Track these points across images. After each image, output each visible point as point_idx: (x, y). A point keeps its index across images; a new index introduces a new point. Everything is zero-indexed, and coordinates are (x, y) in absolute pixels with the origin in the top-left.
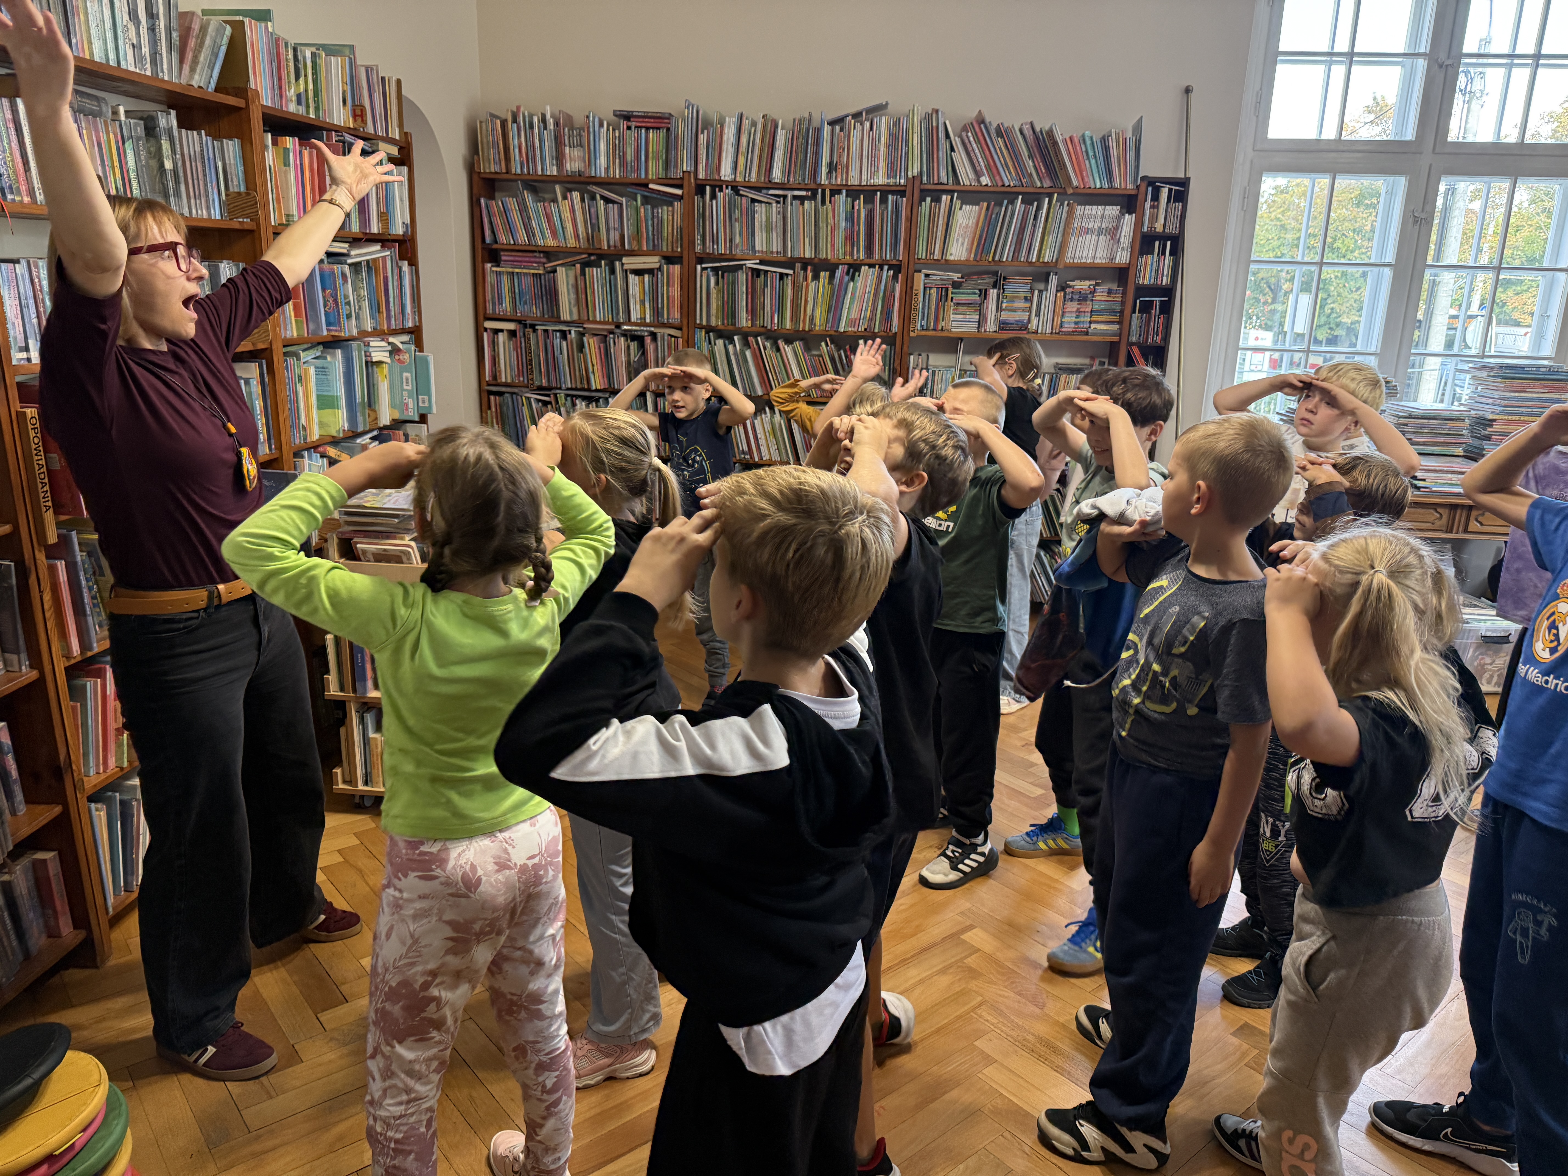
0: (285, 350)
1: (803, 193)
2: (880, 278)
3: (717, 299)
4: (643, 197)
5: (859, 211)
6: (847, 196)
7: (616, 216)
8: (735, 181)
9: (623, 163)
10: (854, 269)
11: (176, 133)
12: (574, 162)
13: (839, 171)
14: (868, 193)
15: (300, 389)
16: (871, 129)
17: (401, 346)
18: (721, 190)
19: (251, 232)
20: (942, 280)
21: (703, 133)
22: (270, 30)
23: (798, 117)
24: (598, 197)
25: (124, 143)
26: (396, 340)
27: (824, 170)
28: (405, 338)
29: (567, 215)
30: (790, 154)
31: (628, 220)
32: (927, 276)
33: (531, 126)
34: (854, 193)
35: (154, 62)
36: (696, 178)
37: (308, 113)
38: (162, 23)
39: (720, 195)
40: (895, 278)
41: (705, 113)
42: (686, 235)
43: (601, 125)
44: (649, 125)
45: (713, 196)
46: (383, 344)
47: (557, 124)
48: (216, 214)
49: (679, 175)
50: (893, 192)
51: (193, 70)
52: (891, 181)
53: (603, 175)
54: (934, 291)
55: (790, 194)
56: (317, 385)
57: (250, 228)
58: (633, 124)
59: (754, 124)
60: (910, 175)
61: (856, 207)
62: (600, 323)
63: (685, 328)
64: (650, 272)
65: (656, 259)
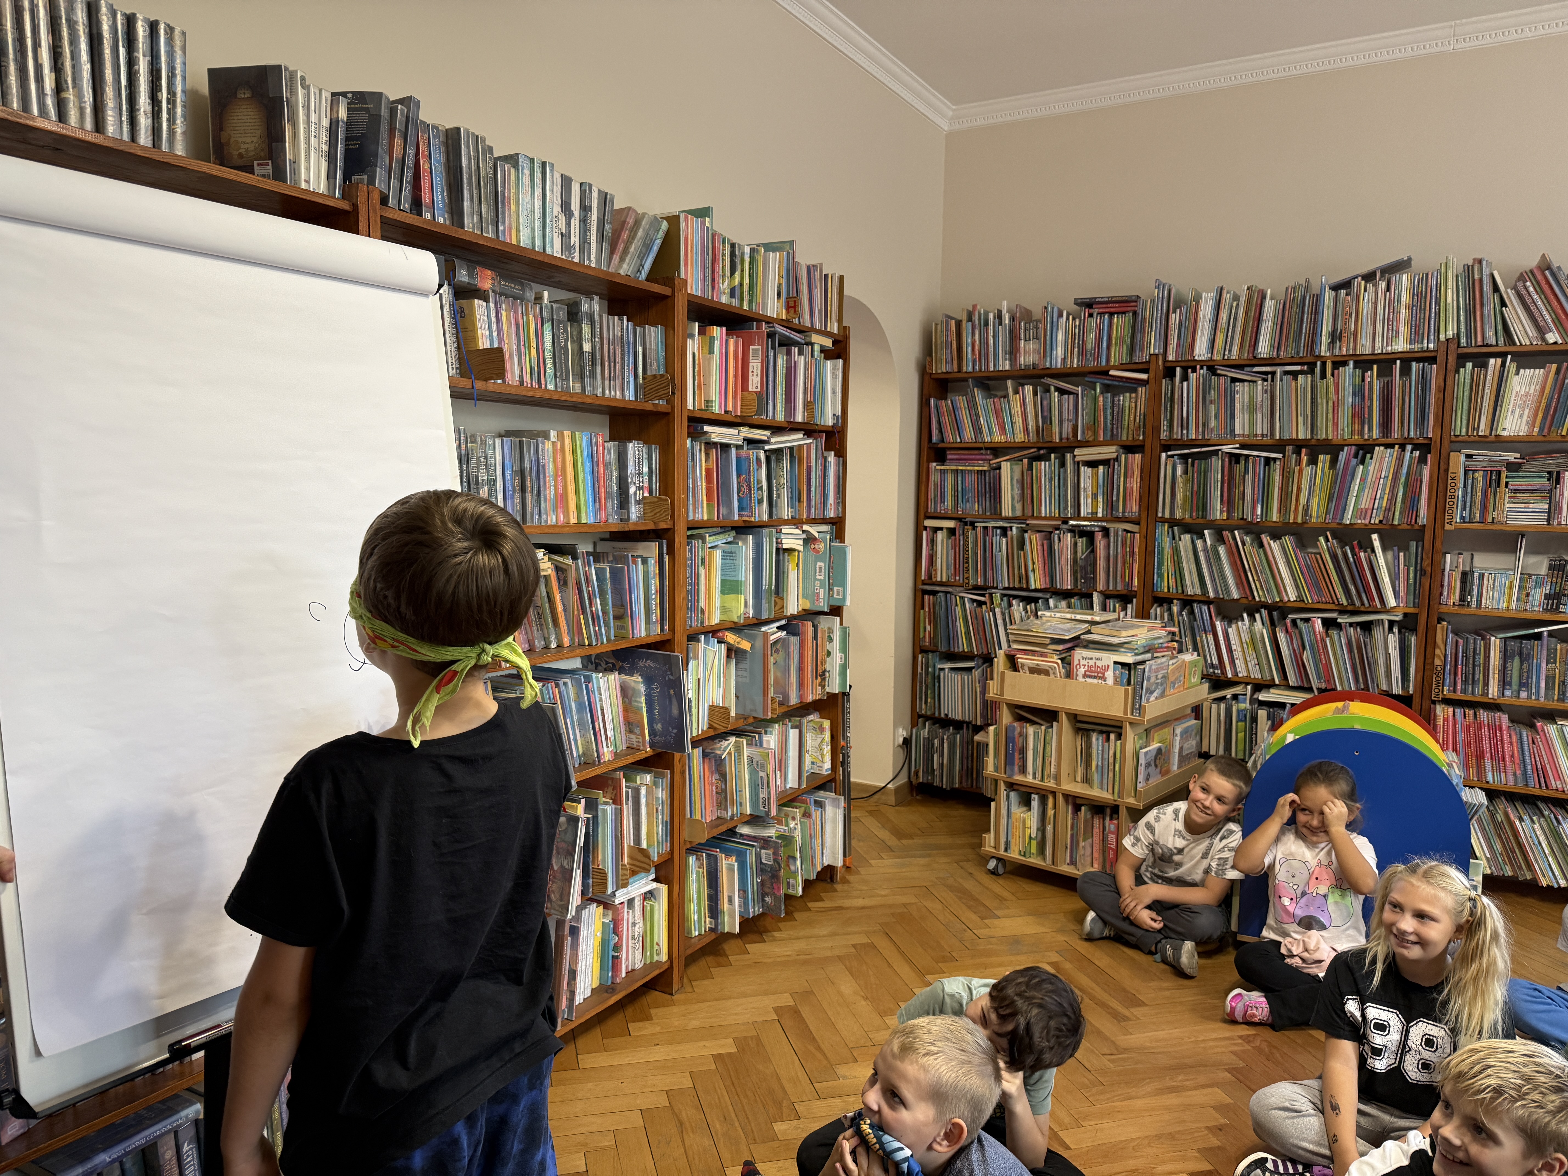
0: (689, 533)
1: (1298, 368)
2: (1400, 460)
3: (1185, 491)
4: (1103, 385)
5: (1371, 384)
6: (1355, 368)
7: (1071, 408)
8: (1211, 360)
9: (1082, 352)
10: (1365, 450)
11: (597, 318)
12: (1028, 354)
13: (1345, 340)
14: (1385, 363)
15: (702, 571)
16: (1388, 289)
17: (817, 535)
18: (1194, 370)
19: (667, 414)
20: (1490, 461)
21: (1174, 312)
22: (707, 224)
23: (1292, 284)
24: (1052, 389)
25: (542, 325)
26: (814, 530)
27: (1325, 340)
28: (825, 528)
29: (1017, 409)
30: (1281, 326)
31: (1083, 410)
32: (1469, 456)
33: (986, 324)
34: (1363, 363)
35: (582, 251)
36: (1165, 360)
37: (741, 304)
38: (594, 216)
39: (1192, 376)
40: (1422, 460)
41: (1178, 292)
42: (1150, 422)
43: (1060, 315)
44: (1113, 310)
45: (1185, 378)
46: (798, 531)
47: (1013, 319)
48: (630, 395)
49: (1145, 358)
50: (1418, 360)
51: (622, 260)
52: (1416, 347)
53: (1059, 366)
54: (1479, 476)
55: (1279, 370)
56: (722, 570)
57: (663, 410)
58: (1095, 311)
59: (1236, 298)
60: (1442, 337)
61: (1368, 379)
62: (1045, 518)
63: (1143, 523)
64: (1106, 462)
65: (1113, 449)
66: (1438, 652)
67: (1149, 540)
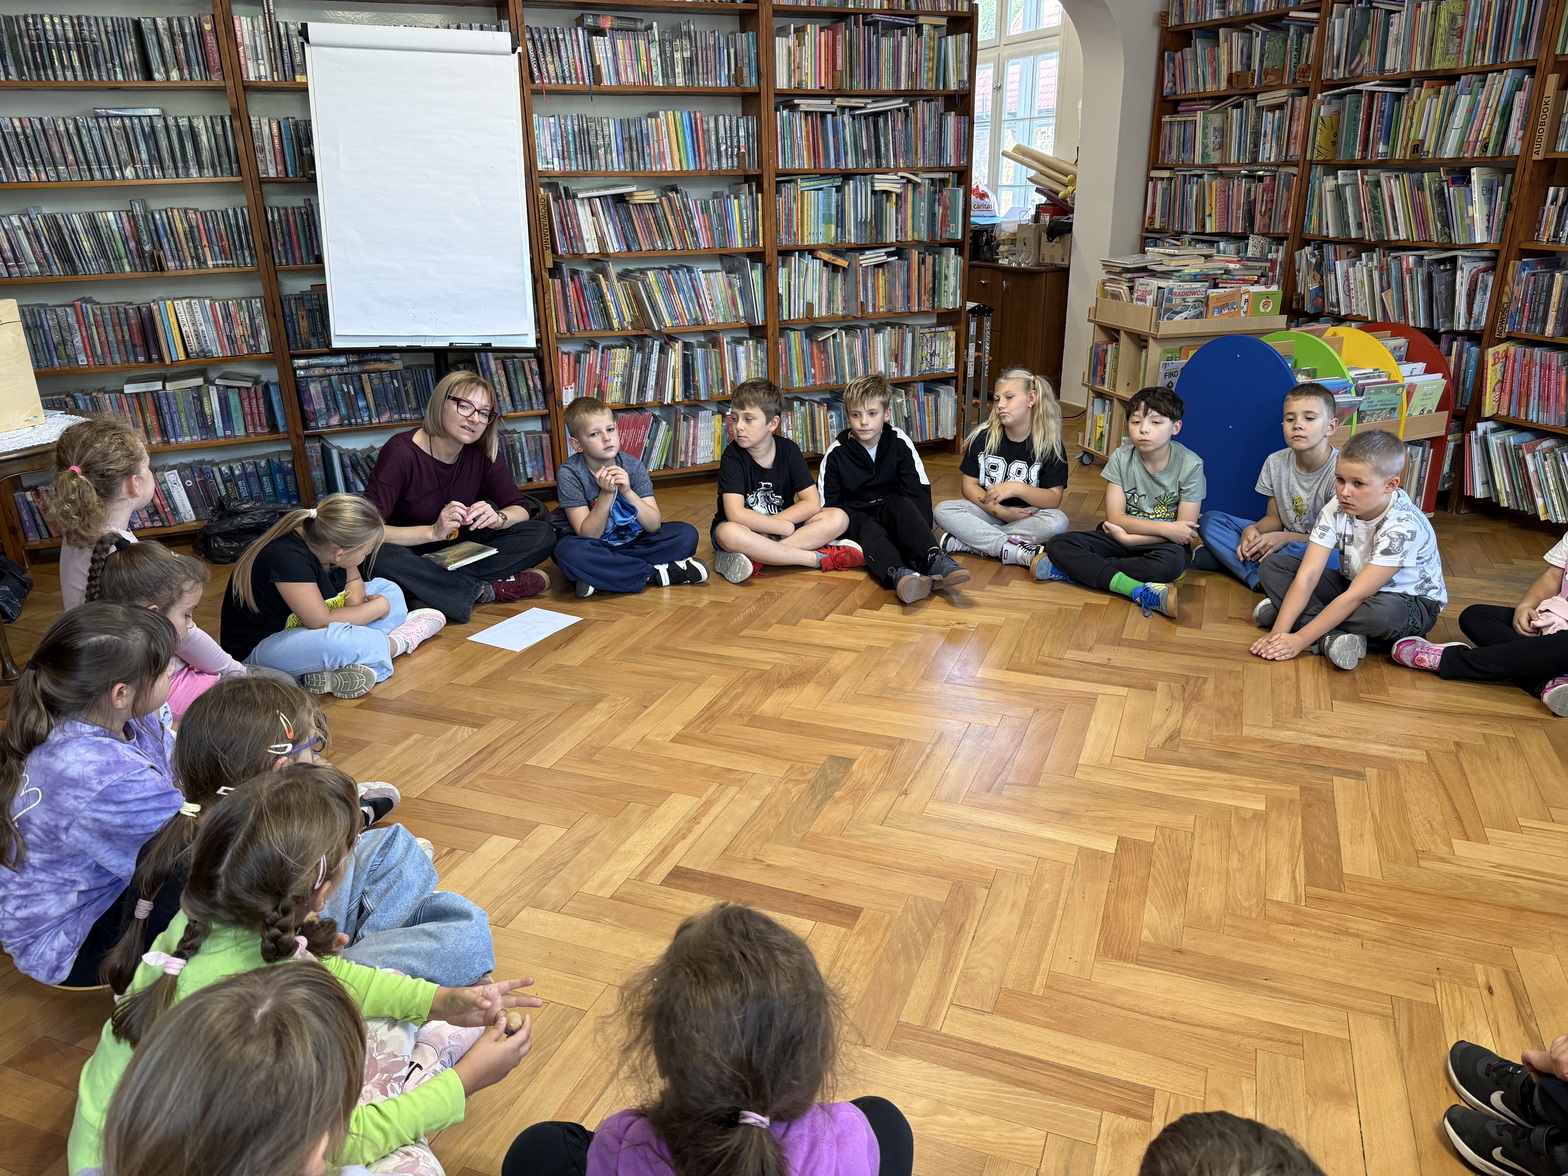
0: (781, 178)
2: (1503, 87)
4: (1295, 26)
11: (693, 34)
15: (794, 206)
17: (919, 180)
19: (757, 94)
24: (1254, 34)
26: (915, 176)
29: (1224, 57)
39: (1347, 12)
46: (894, 177)
48: (722, 83)
53: (1260, 10)
57: (753, 91)
62: (1233, 165)
63: (1301, 165)
64: (1281, 107)
65: (1284, 92)
66: (1507, 289)
67: (1305, 181)
